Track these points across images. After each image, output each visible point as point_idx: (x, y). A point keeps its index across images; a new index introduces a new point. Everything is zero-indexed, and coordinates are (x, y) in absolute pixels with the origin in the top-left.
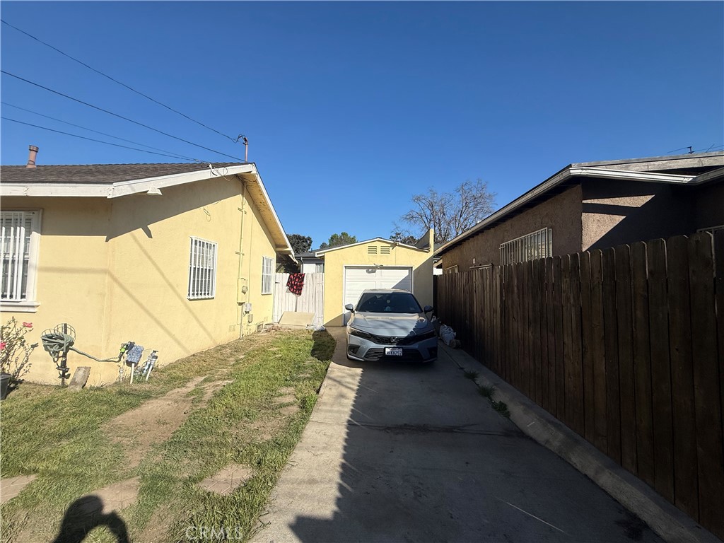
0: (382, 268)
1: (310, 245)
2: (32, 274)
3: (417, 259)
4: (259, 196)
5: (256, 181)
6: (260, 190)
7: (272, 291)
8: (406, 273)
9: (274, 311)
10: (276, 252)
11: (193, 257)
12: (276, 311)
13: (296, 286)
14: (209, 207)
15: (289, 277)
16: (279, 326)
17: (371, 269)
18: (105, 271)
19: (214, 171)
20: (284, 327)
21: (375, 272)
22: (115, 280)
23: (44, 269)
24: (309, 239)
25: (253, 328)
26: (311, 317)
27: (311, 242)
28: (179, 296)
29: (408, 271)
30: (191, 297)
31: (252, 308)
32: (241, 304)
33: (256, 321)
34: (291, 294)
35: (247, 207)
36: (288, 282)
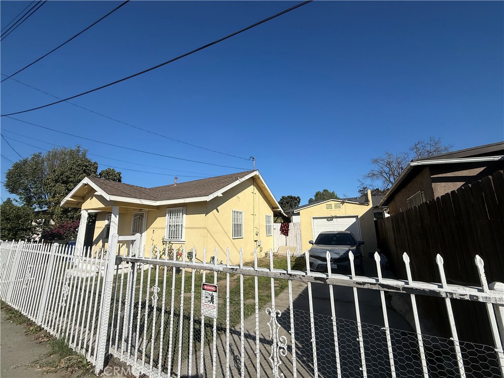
0: (337, 217)
1: (299, 202)
2: (184, 229)
3: (361, 210)
4: (261, 184)
5: (259, 178)
6: (261, 181)
7: (272, 233)
8: (354, 220)
9: (274, 246)
10: (273, 211)
11: (234, 219)
12: (275, 246)
13: (285, 231)
14: (239, 195)
15: (281, 226)
16: (277, 254)
17: (330, 219)
18: (205, 228)
19: (240, 180)
20: (280, 255)
21: (332, 220)
22: (208, 231)
23: (186, 228)
24: (298, 197)
25: (263, 255)
26: (295, 249)
27: (300, 200)
28: (229, 238)
29: (355, 218)
30: (234, 238)
31: (261, 243)
32: (256, 241)
33: (264, 251)
34: (283, 235)
35: (256, 191)
36: (281, 228)
